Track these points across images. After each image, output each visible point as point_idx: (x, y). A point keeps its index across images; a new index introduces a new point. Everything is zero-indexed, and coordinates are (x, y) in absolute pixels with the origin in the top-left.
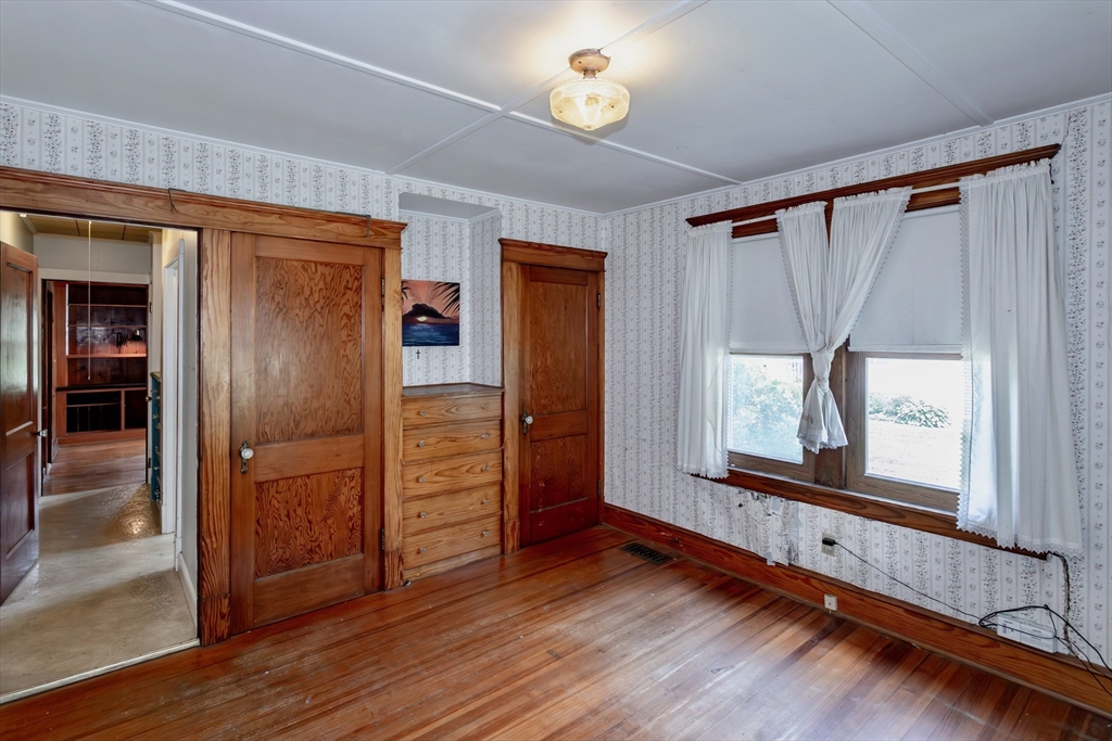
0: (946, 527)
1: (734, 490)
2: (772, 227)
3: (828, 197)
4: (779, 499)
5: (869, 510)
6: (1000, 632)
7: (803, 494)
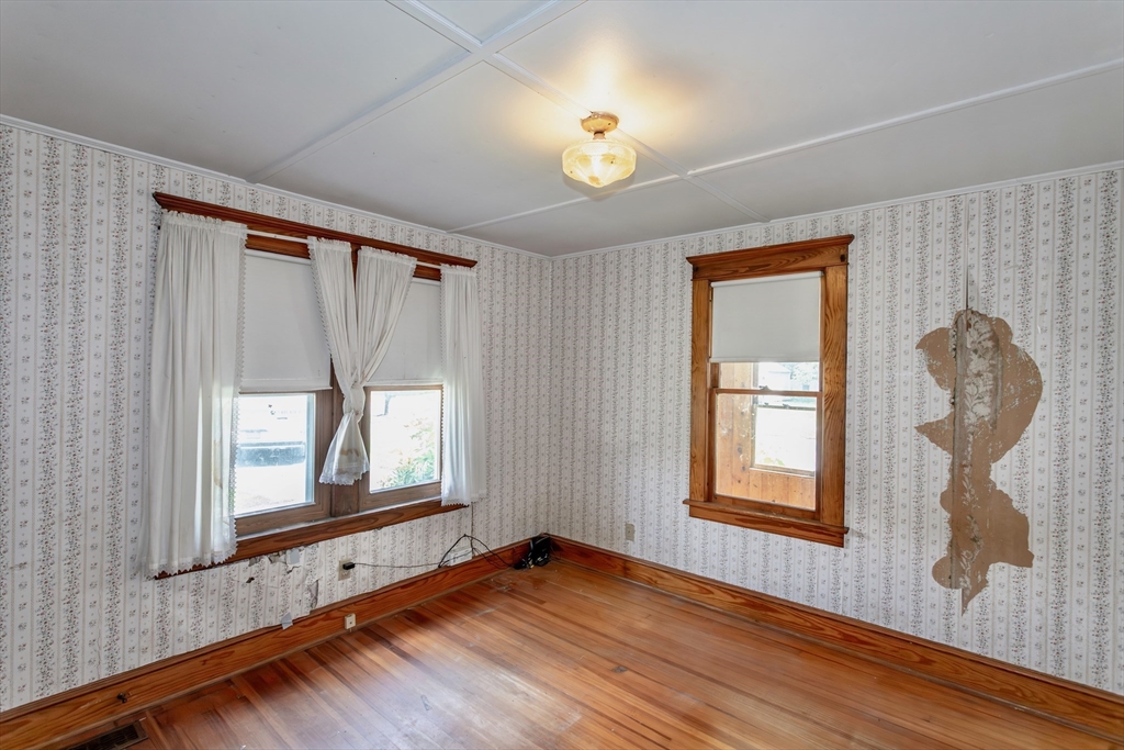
0: (435, 508)
1: (244, 564)
2: (304, 252)
3: (357, 243)
4: (296, 550)
5: (380, 521)
6: (452, 563)
7: (323, 532)
